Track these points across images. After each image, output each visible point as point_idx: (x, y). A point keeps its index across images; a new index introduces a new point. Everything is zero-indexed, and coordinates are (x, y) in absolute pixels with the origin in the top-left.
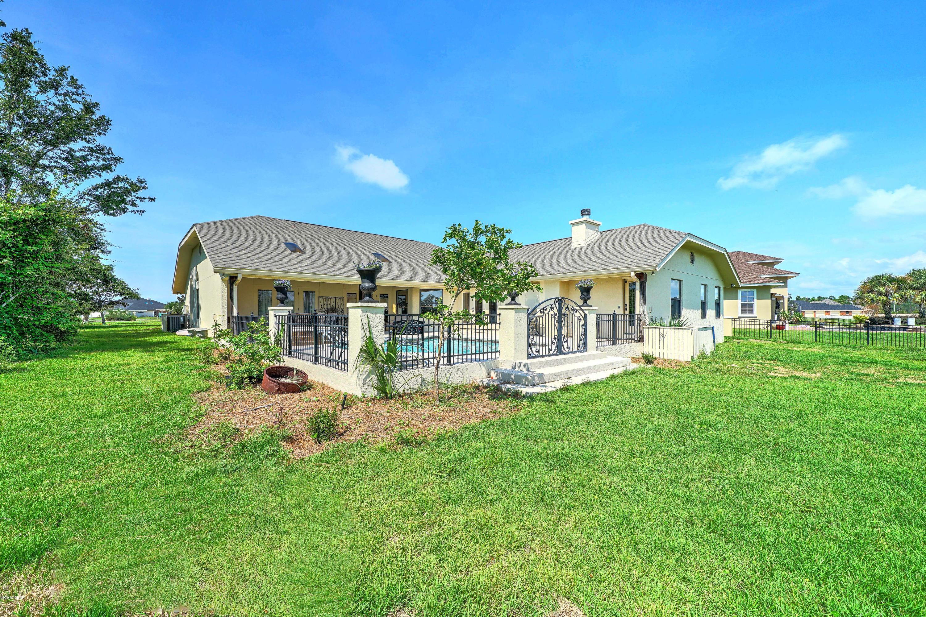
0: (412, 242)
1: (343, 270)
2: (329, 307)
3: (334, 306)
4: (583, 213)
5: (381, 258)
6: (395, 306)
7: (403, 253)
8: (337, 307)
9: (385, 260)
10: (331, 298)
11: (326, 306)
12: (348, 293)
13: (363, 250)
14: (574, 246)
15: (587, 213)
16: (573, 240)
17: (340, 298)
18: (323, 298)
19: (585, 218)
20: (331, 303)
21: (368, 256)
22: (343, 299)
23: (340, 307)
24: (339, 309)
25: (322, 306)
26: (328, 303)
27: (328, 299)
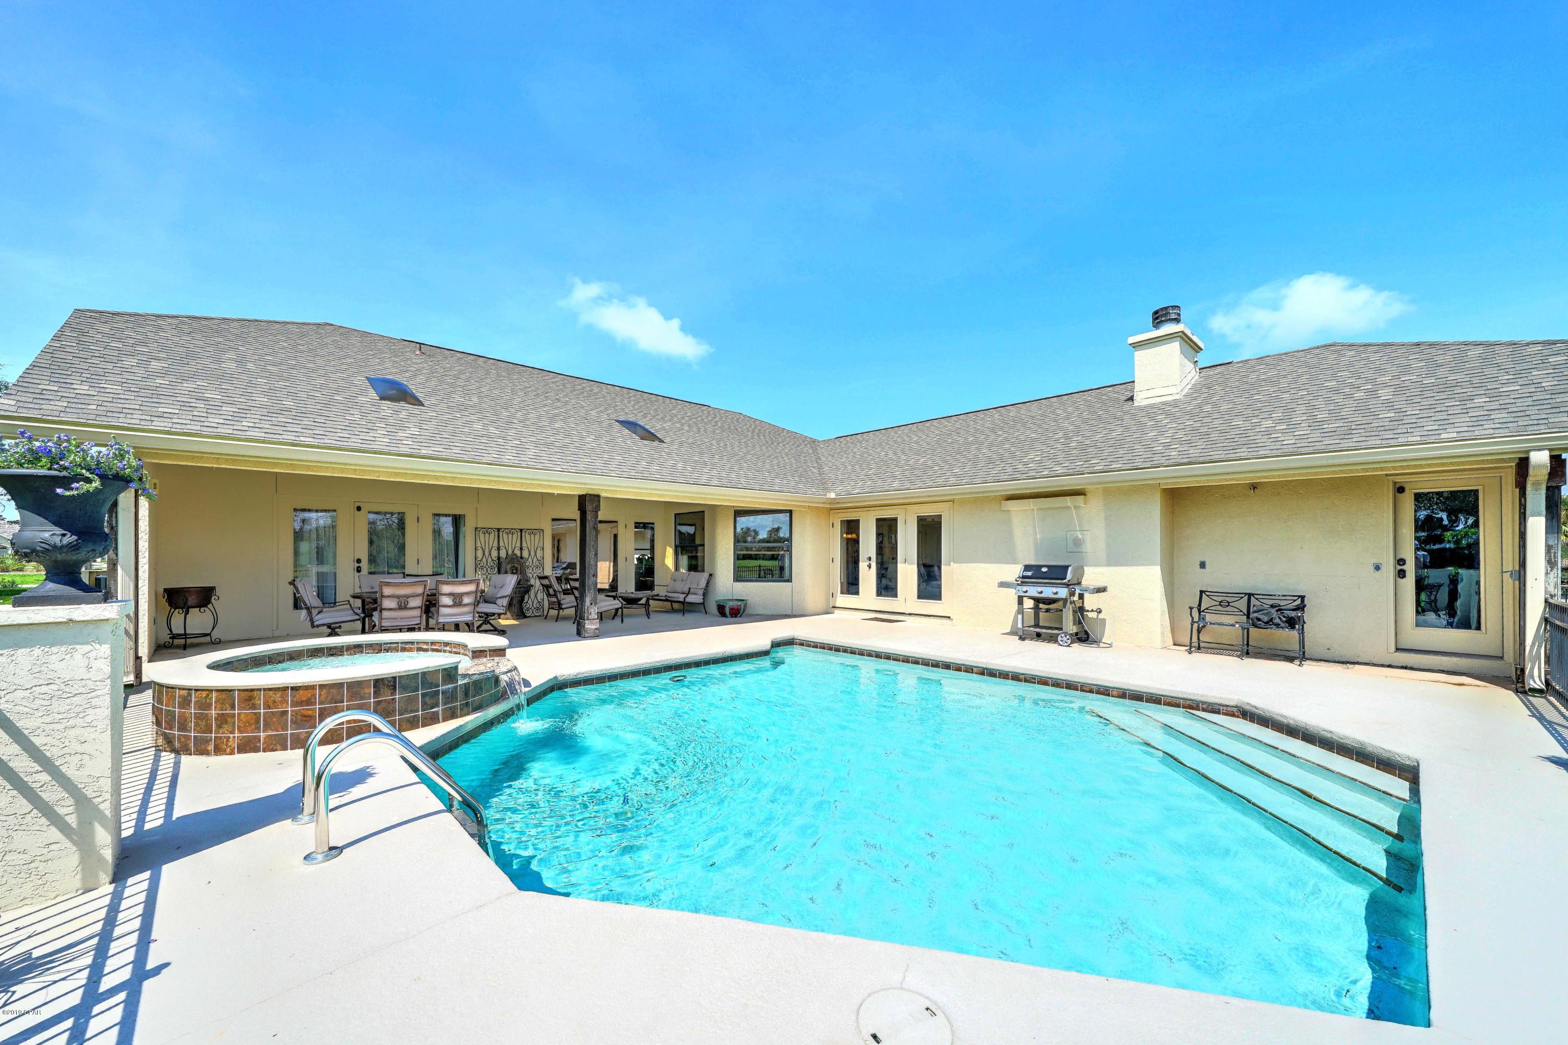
0: (704, 408)
1: (531, 453)
2: (503, 554)
3: (518, 552)
4: (1159, 317)
5: (639, 430)
6: (670, 552)
7: (689, 426)
8: (525, 554)
9: (647, 434)
10: (510, 531)
11: (494, 554)
12: (553, 520)
13: (593, 413)
14: (1141, 399)
15: (1173, 316)
16: (1137, 386)
17: (532, 531)
18: (487, 531)
19: (1168, 328)
20: (510, 544)
21: (605, 424)
22: (541, 534)
23: (533, 553)
24: (530, 560)
25: (484, 552)
26: (501, 544)
27: (501, 533)
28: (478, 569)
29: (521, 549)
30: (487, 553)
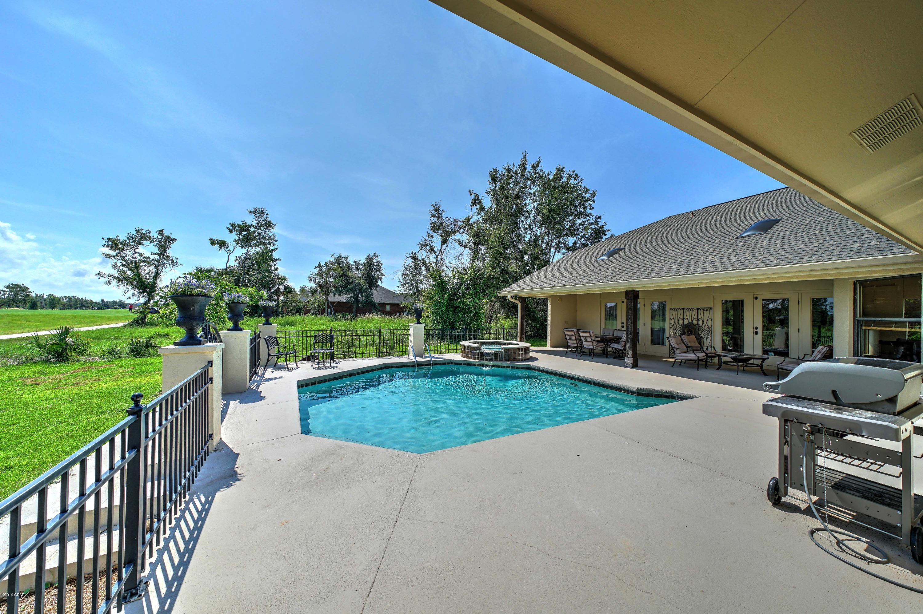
2: (686, 323)
3: (695, 322)
8: (700, 323)
10: (691, 309)
11: (682, 322)
12: (723, 301)
17: (705, 309)
18: (677, 309)
20: (690, 317)
22: (711, 311)
23: (705, 322)
24: (703, 326)
25: (675, 321)
26: (685, 317)
27: (685, 311)
28: (671, 330)
29: (698, 320)
30: (676, 322)
